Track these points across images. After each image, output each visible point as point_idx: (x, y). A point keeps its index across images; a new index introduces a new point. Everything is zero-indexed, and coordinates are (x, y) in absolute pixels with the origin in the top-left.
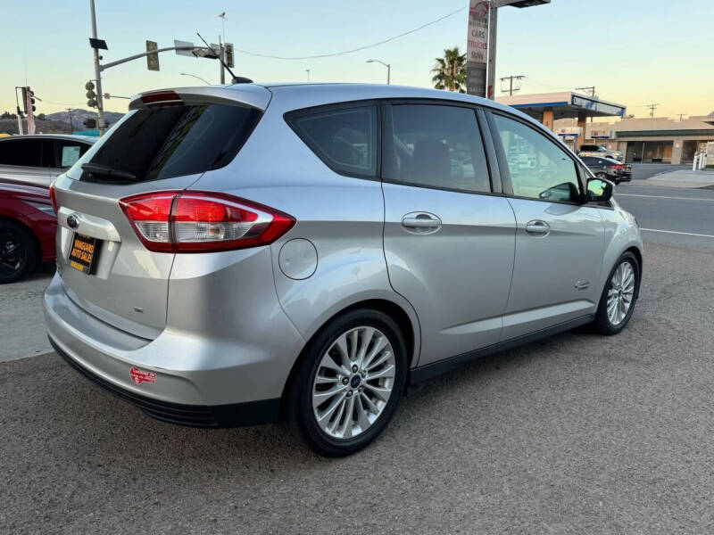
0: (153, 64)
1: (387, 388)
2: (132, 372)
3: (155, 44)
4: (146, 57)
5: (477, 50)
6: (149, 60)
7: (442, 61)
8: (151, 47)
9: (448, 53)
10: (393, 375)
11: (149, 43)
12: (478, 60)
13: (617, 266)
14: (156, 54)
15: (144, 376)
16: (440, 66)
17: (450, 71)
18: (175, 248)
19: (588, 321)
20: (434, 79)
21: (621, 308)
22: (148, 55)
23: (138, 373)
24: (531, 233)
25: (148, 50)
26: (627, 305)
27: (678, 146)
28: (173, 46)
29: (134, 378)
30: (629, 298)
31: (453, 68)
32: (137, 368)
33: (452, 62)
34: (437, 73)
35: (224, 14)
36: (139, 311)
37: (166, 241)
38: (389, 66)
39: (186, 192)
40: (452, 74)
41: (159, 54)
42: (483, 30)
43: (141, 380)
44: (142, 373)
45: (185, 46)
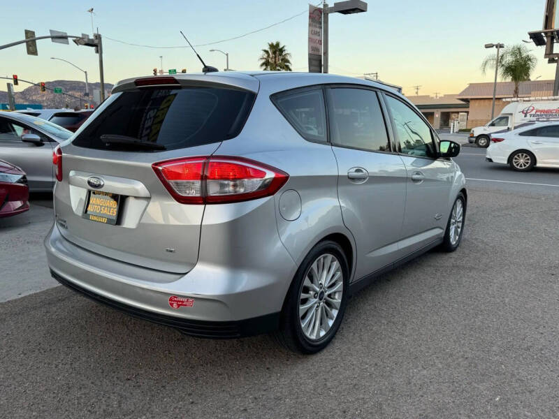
0: (32, 50)
1: (338, 299)
2: (171, 300)
3: (33, 33)
4: (25, 44)
5: (314, 45)
6: (28, 47)
7: (266, 52)
8: (29, 35)
9: (272, 46)
10: (342, 289)
11: (27, 32)
12: (316, 53)
13: (455, 203)
14: (34, 42)
15: (182, 302)
16: (266, 56)
17: (273, 60)
18: (205, 200)
19: (439, 242)
20: (262, 65)
21: (456, 232)
22: (27, 42)
23: (175, 300)
24: (415, 180)
25: (27, 37)
26: (459, 230)
27: (437, 116)
28: (49, 35)
29: (172, 305)
30: (460, 225)
31: (275, 57)
32: (176, 296)
33: (274, 53)
34: (263, 61)
35: (92, 10)
36: (171, 251)
37: (198, 195)
38: (227, 55)
39: (212, 157)
40: (275, 62)
41: (37, 41)
42: (318, 30)
43: (179, 306)
44: (179, 299)
45: (60, 35)
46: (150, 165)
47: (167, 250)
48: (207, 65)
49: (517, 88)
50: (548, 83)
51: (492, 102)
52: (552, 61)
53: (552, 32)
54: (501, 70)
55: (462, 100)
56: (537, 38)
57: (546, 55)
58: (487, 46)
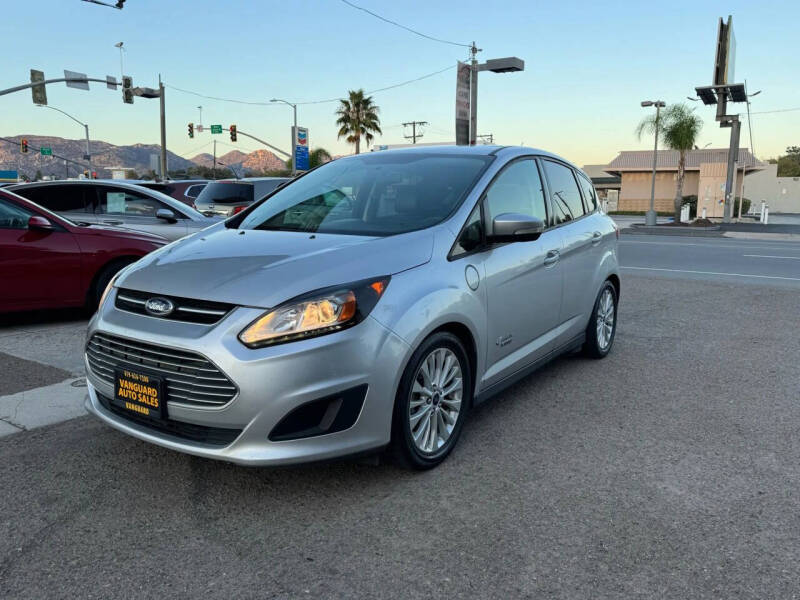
0: (40, 98)
3: (42, 74)
4: (30, 90)
5: (462, 108)
6: (35, 92)
7: (346, 103)
8: (37, 77)
9: (354, 96)
11: (34, 73)
14: (42, 86)
16: (345, 109)
17: (355, 114)
20: (340, 121)
22: (33, 87)
25: (33, 79)
28: (63, 77)
31: (358, 111)
33: (357, 105)
34: (341, 116)
35: (122, 44)
38: (295, 107)
40: (358, 118)
41: (46, 85)
42: (466, 90)
45: (78, 77)
49: (683, 159)
50: (721, 152)
51: (651, 176)
52: (724, 124)
53: (724, 89)
54: (662, 136)
55: (611, 173)
56: (706, 95)
57: (718, 117)
58: (645, 105)
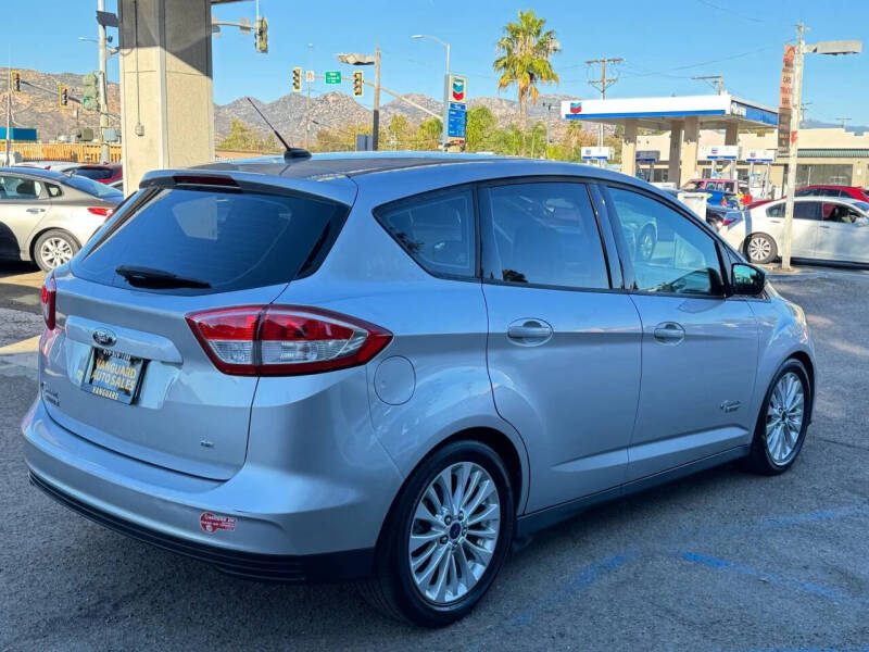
2: (203, 518)
15: (220, 522)
18: (259, 370)
24: (662, 338)
26: (794, 433)
29: (204, 526)
32: (210, 513)
36: (208, 446)
37: (249, 363)
39: (272, 306)
43: (214, 528)
46: (182, 316)
47: (202, 444)
48: (291, 147)
